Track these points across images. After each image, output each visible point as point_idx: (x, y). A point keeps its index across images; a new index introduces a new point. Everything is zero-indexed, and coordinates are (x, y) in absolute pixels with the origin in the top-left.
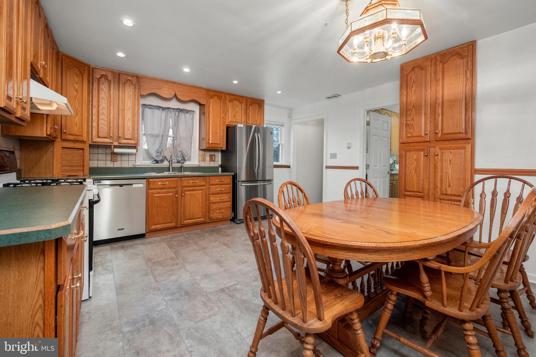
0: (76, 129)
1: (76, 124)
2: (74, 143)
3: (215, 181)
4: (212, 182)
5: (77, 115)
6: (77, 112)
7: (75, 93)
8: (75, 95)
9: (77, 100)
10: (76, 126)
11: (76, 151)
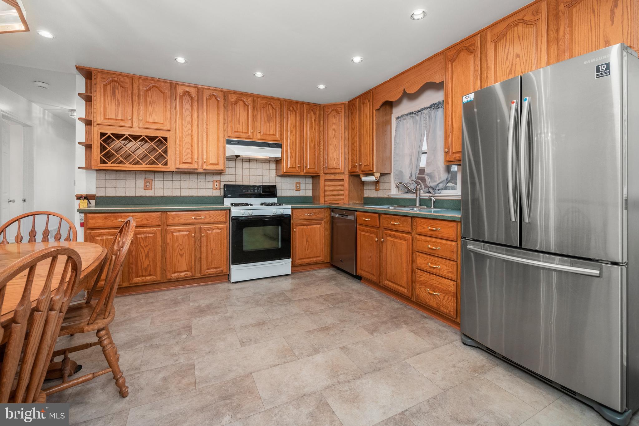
0: (334, 163)
1: (335, 159)
2: (335, 175)
3: (424, 228)
4: (420, 229)
5: (335, 151)
6: (335, 149)
7: (333, 132)
8: (333, 135)
9: (335, 138)
10: (335, 160)
11: (337, 182)
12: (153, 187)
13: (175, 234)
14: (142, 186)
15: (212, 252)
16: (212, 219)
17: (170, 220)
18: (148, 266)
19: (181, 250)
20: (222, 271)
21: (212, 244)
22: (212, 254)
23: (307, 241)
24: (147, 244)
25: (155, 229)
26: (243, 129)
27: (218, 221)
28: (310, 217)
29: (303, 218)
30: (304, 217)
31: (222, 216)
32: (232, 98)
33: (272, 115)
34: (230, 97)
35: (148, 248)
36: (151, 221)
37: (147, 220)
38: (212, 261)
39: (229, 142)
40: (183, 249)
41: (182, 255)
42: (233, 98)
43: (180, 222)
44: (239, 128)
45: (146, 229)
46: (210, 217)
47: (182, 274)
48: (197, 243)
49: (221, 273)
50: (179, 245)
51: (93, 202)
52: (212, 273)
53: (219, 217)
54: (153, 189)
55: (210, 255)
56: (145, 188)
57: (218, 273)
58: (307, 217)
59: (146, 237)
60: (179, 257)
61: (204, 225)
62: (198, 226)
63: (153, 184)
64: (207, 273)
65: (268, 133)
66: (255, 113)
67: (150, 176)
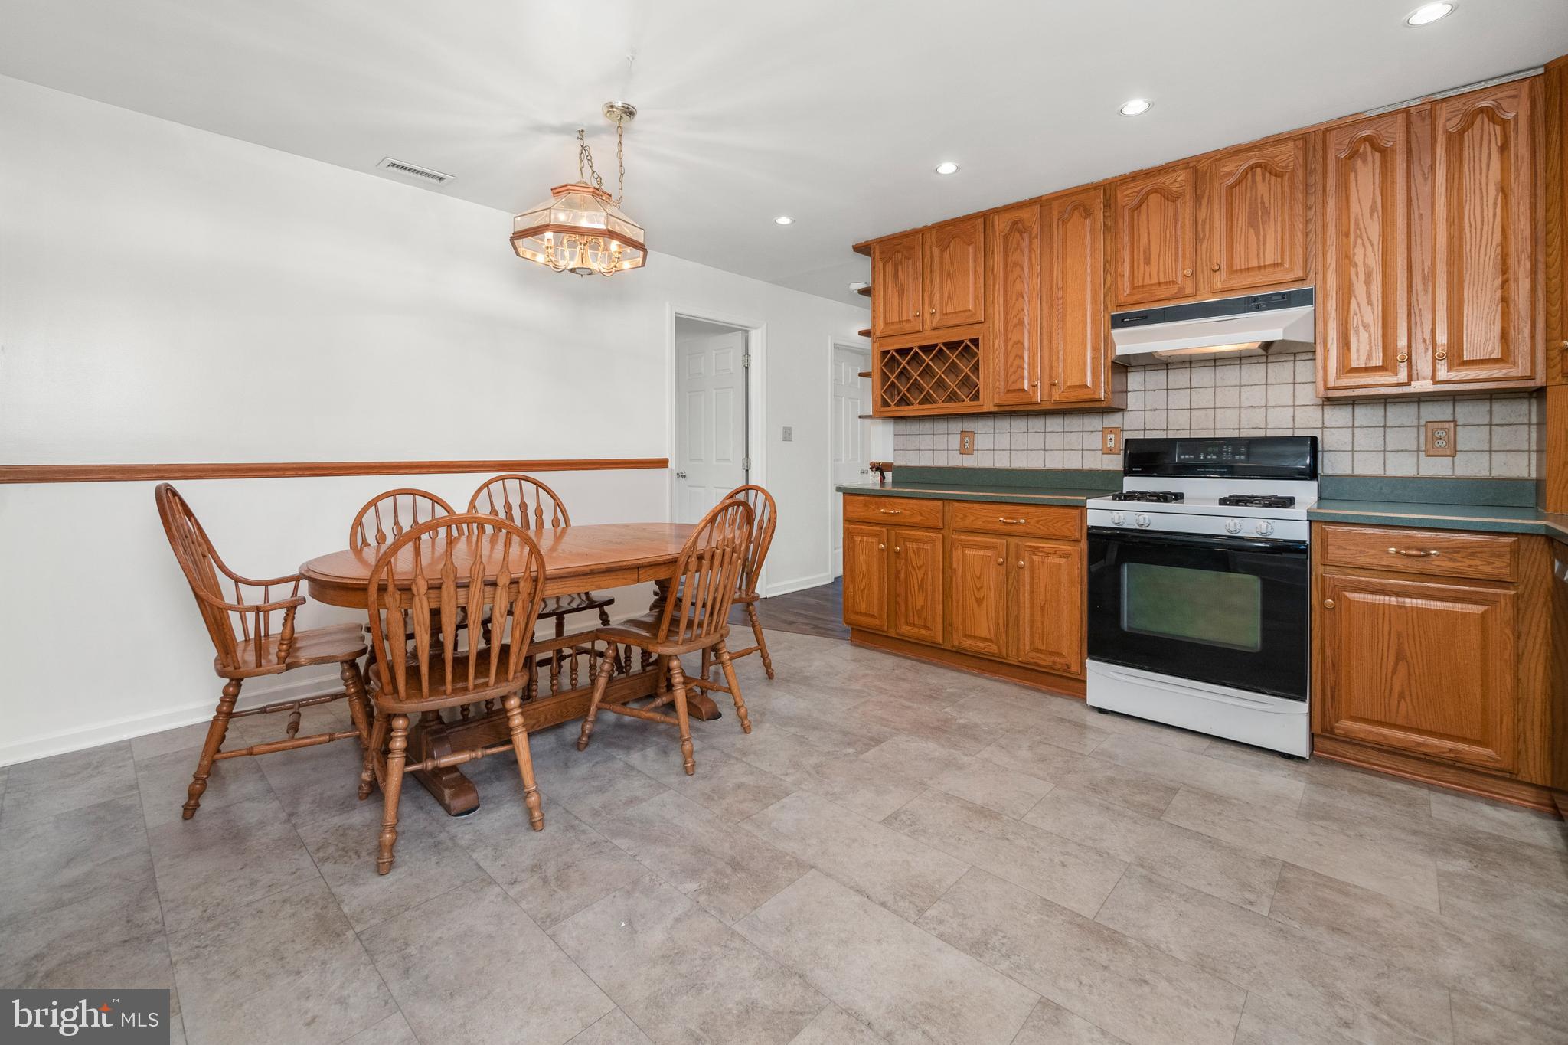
12: (975, 448)
13: (968, 552)
14: (957, 446)
15: (1042, 609)
16: (1042, 528)
17: (958, 519)
18: (922, 606)
19: (978, 590)
20: (1068, 666)
21: (1043, 590)
22: (1043, 615)
23: (1400, 657)
24: (921, 563)
25: (933, 535)
26: (1161, 274)
27: (1057, 533)
28: (1416, 566)
29: (1375, 562)
30: (1384, 562)
31: (1067, 523)
32: (1126, 197)
33: (1266, 200)
34: (1119, 196)
35: (922, 571)
36: (928, 519)
37: (921, 515)
38: (1043, 632)
39: (1119, 322)
40: (981, 587)
41: (979, 601)
42: (1128, 196)
43: (976, 527)
44: (1147, 275)
45: (918, 533)
46: (1038, 522)
47: (981, 645)
48: (1010, 582)
49: (1064, 671)
50: (976, 579)
51: (889, 475)
52: (1044, 663)
53: (1059, 525)
54: (975, 452)
55: (1038, 617)
56: (963, 451)
57: (1058, 670)
58: (1399, 563)
59: (919, 549)
60: (975, 605)
61: (1027, 539)
62: (1013, 541)
63: (976, 442)
64: (1031, 660)
65: (1254, 263)
66: (1202, 215)
67: (970, 425)
